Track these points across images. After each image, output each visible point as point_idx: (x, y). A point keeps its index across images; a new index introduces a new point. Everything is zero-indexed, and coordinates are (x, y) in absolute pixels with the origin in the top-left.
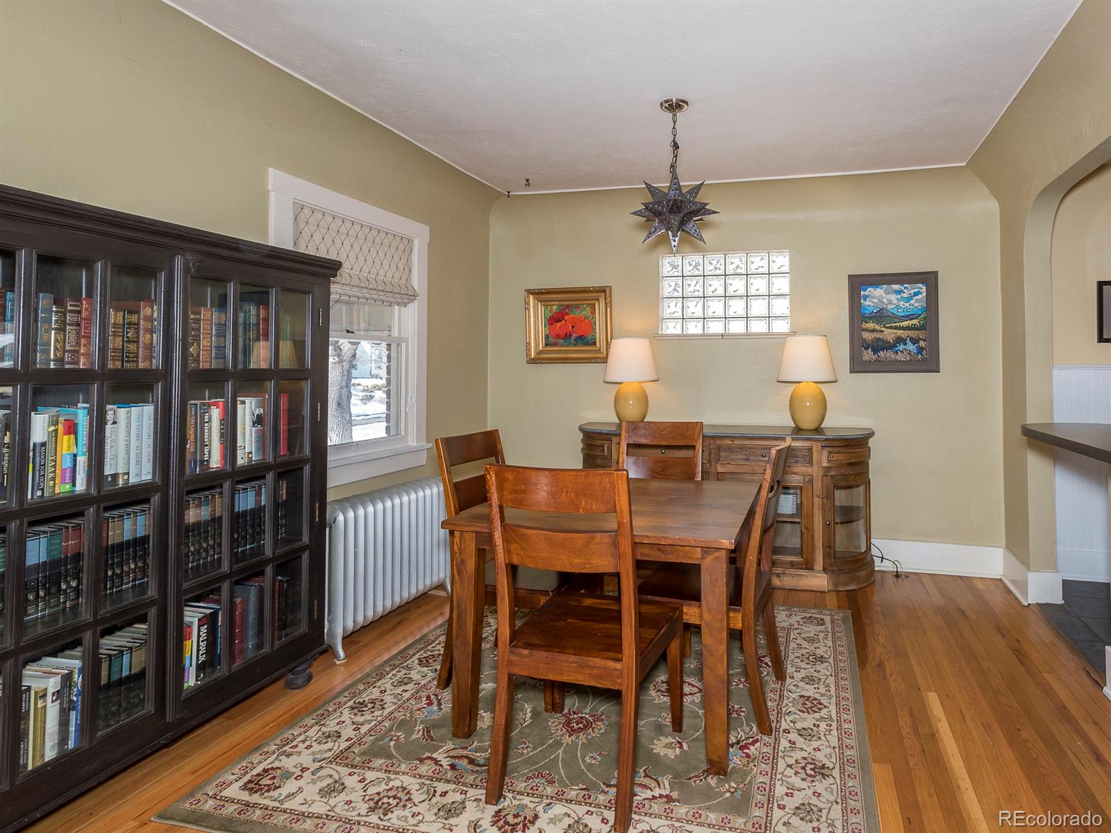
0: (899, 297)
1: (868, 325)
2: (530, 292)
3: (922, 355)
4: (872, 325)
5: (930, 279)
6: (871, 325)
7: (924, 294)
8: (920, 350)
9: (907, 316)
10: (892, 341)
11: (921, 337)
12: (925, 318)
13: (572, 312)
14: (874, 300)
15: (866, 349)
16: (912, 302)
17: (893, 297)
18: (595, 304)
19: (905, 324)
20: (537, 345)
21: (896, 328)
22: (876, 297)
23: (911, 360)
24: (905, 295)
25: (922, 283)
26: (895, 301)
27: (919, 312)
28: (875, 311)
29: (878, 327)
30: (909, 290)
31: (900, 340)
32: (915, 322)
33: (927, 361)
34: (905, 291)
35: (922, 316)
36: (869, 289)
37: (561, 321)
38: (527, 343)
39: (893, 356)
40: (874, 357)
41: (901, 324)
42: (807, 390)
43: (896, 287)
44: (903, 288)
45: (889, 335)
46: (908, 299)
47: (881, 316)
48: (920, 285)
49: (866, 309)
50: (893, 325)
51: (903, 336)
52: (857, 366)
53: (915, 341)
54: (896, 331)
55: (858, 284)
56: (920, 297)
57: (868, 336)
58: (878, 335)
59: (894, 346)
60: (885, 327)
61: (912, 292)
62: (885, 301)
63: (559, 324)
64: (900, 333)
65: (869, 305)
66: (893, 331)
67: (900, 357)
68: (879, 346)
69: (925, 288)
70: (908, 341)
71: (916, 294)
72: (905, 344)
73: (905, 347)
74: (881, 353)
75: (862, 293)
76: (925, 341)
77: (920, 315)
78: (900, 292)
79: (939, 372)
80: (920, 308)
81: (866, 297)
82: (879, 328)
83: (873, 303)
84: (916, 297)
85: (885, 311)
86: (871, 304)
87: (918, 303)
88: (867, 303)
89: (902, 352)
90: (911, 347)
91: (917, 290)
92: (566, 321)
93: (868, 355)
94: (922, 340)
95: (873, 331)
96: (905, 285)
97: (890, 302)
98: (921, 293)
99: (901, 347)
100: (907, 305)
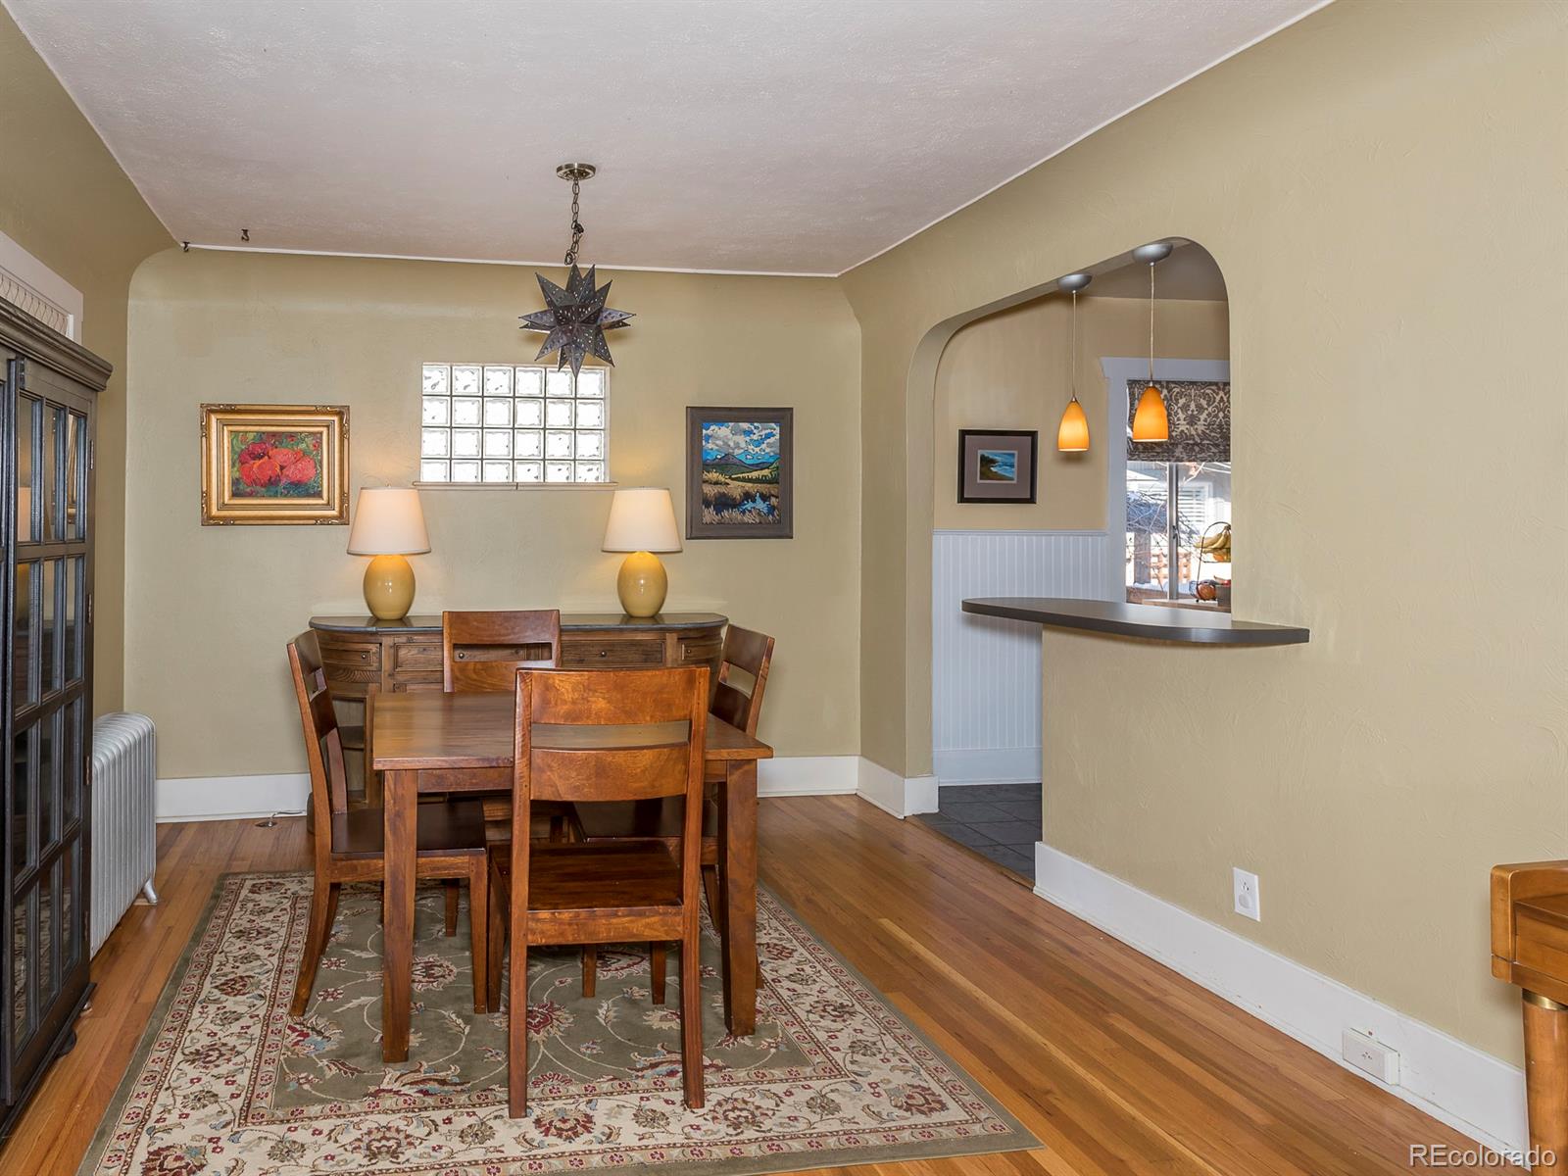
0: (748, 439)
1: (710, 475)
2: (210, 410)
3: (773, 515)
4: (716, 475)
5: (783, 417)
6: (714, 476)
7: (778, 437)
8: (772, 509)
9: (757, 465)
10: (738, 497)
11: (773, 492)
12: (778, 468)
13: (281, 443)
14: (718, 442)
15: (708, 506)
16: (763, 446)
17: (741, 440)
18: (321, 433)
19: (754, 475)
20: (221, 494)
21: (744, 480)
22: (722, 438)
23: (760, 523)
24: (755, 437)
25: (775, 423)
26: (743, 445)
27: (772, 460)
28: (719, 457)
29: (722, 478)
30: (760, 430)
31: (748, 496)
32: (766, 472)
33: (778, 525)
34: (755, 431)
35: (774, 465)
36: (712, 428)
37: (262, 457)
38: (202, 492)
39: (739, 517)
40: (717, 518)
41: (751, 475)
42: (643, 562)
43: (745, 426)
44: (753, 427)
45: (735, 489)
46: (758, 443)
47: (726, 464)
48: (773, 425)
49: (709, 453)
50: (741, 476)
51: (751, 490)
52: (696, 530)
53: (765, 498)
54: (743, 484)
55: (700, 417)
56: (772, 440)
57: (710, 491)
58: (723, 489)
59: (741, 504)
60: (730, 478)
61: (763, 433)
62: (732, 444)
63: (258, 462)
64: (748, 486)
65: (712, 449)
66: (740, 483)
67: (748, 518)
68: (723, 503)
69: (778, 429)
70: (758, 498)
71: (768, 436)
72: (754, 501)
73: (753, 505)
74: (725, 513)
75: (704, 431)
76: (777, 497)
77: (772, 464)
78: (749, 433)
79: (792, 538)
80: (772, 454)
81: (708, 437)
82: (723, 480)
83: (717, 445)
84: (768, 440)
85: (731, 457)
86: (716, 448)
87: (769, 449)
88: (710, 446)
89: (750, 511)
90: (761, 505)
91: (769, 431)
92: (269, 458)
93: (709, 515)
94: (773, 496)
95: (716, 483)
96: (756, 424)
97: (737, 446)
98: (774, 436)
99: (749, 505)
100: (757, 449)
